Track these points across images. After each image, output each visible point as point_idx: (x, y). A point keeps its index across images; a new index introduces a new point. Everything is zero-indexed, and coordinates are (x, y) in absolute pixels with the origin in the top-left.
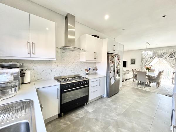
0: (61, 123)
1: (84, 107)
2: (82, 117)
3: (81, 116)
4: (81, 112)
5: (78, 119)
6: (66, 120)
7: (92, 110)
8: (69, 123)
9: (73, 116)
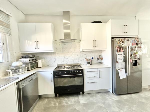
0: (53, 102)
1: (79, 95)
2: (70, 105)
3: (69, 103)
4: (74, 99)
5: (66, 104)
6: (57, 101)
7: (84, 102)
8: (57, 104)
9: (65, 100)
